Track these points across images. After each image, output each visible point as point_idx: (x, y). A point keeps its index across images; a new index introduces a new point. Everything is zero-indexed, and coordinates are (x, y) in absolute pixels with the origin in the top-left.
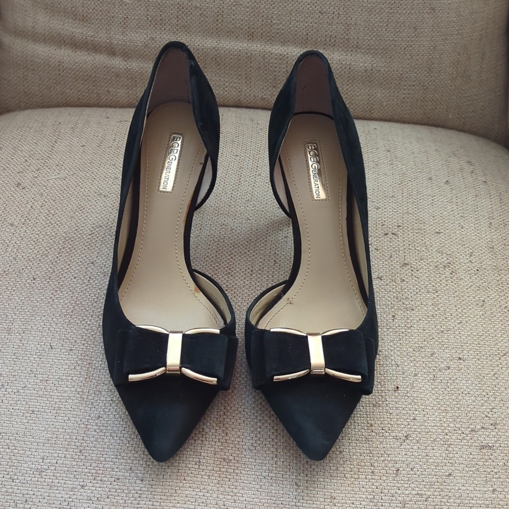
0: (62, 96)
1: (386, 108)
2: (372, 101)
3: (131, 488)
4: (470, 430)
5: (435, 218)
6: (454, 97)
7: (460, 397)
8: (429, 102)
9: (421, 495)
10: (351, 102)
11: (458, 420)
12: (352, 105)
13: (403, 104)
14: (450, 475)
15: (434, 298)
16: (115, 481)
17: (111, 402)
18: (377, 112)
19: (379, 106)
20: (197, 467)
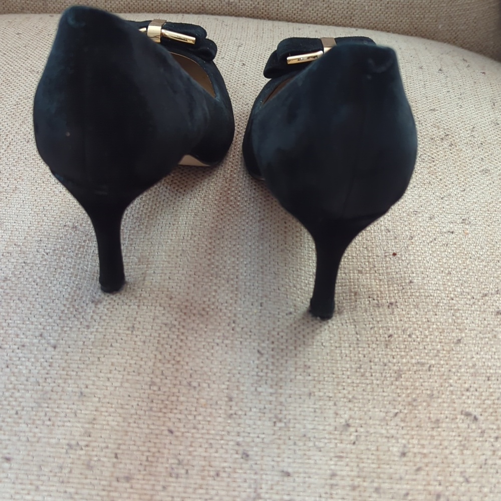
0: (4, 6)
1: (368, 14)
2: (352, 6)
3: (40, 356)
4: (481, 295)
5: (429, 98)
6: (444, 5)
7: (468, 262)
8: (416, 9)
9: (423, 364)
10: (328, 6)
11: (466, 285)
12: (330, 9)
13: (387, 10)
14: (459, 341)
15: (430, 167)
16: (18, 348)
17: (24, 264)
18: (358, 19)
19: (361, 11)
20: (129, 332)
